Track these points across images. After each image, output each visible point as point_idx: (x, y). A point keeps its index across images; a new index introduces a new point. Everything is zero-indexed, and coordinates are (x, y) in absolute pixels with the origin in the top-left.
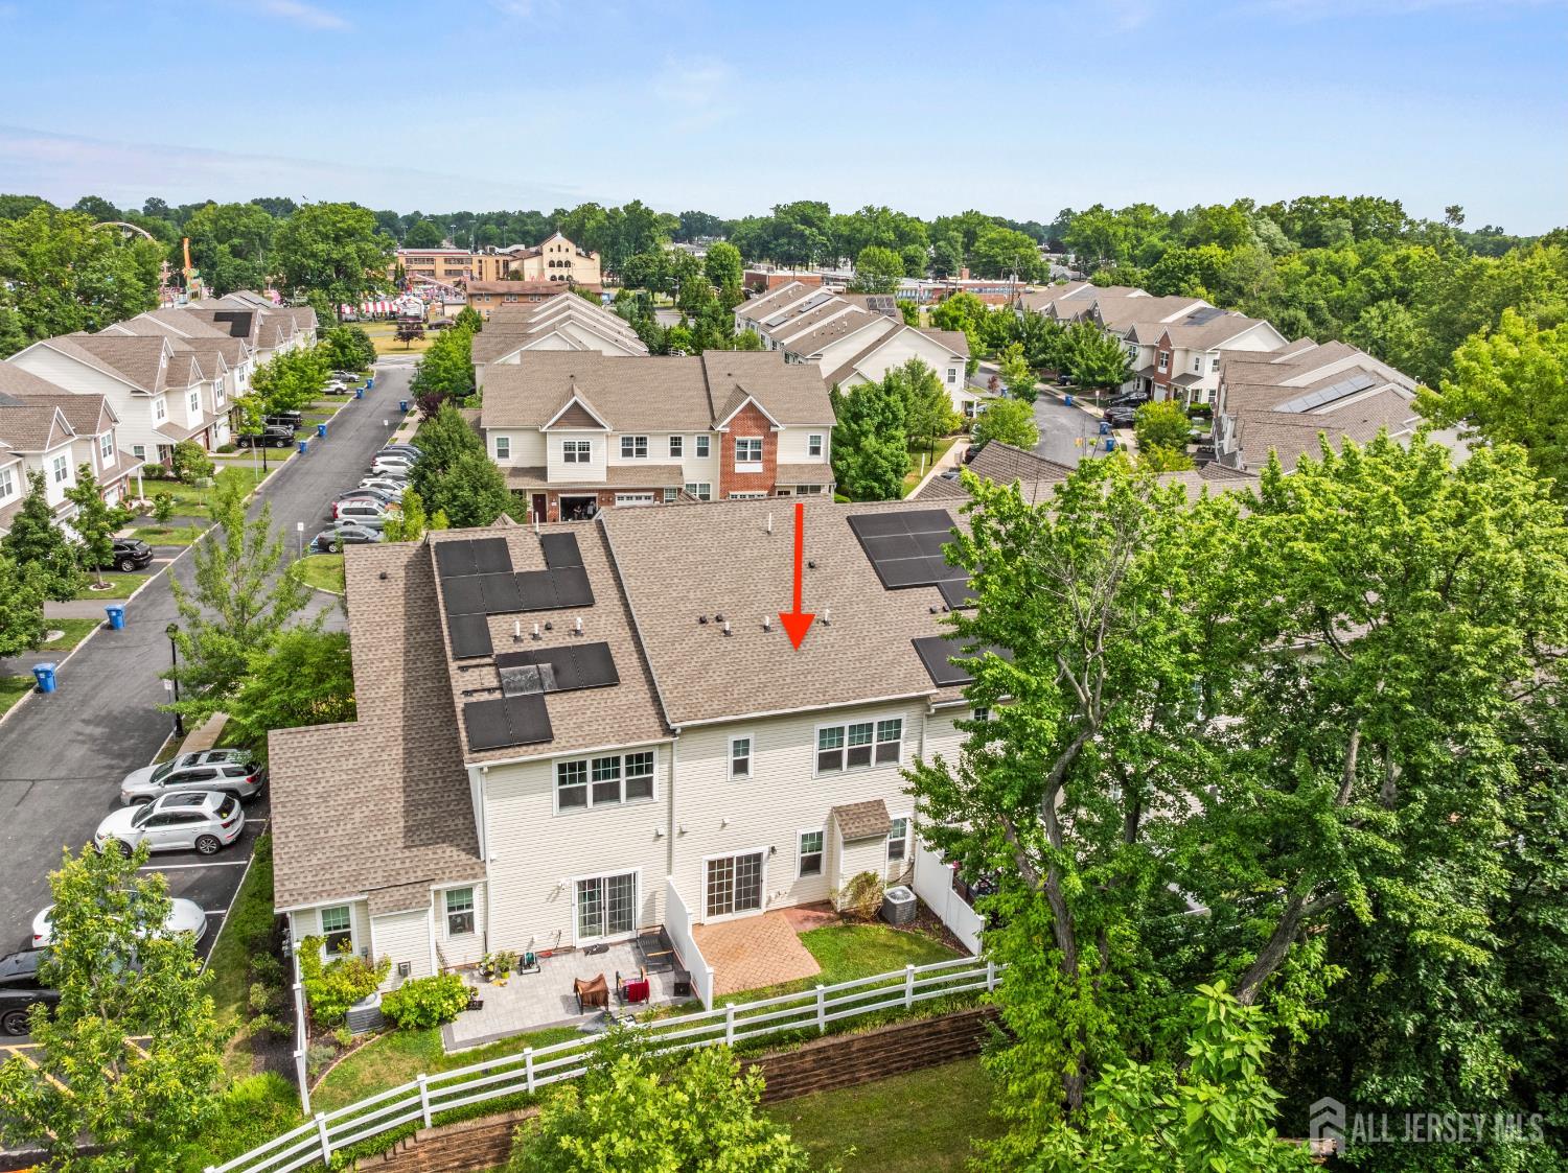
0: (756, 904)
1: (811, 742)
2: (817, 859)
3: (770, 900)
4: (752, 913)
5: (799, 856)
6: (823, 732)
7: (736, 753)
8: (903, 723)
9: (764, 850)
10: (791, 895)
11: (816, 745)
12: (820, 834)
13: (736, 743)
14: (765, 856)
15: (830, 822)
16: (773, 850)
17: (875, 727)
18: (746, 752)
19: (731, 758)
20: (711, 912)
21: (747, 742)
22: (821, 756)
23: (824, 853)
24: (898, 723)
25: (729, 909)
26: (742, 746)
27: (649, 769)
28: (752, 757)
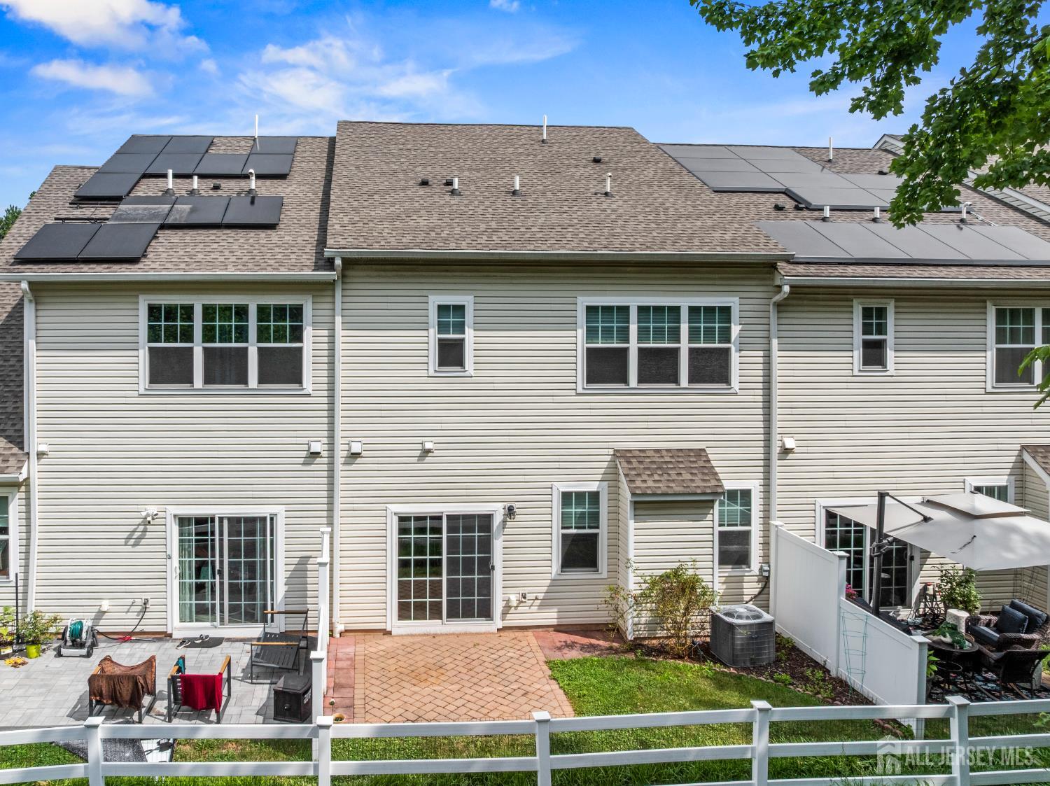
0: (485, 611)
1: (573, 326)
2: (592, 540)
3: (507, 608)
4: (476, 626)
5: (557, 532)
6: (591, 310)
7: (442, 327)
8: (735, 314)
9: (497, 510)
10: (545, 604)
11: (581, 333)
12: (595, 496)
13: (443, 309)
14: (497, 520)
15: (611, 475)
16: (510, 512)
17: (684, 315)
18: (460, 328)
19: (433, 335)
20: (404, 612)
21: (460, 309)
22: (592, 354)
23: (603, 532)
24: (726, 311)
25: (436, 613)
26: (451, 316)
27: (297, 334)
28: (469, 336)
